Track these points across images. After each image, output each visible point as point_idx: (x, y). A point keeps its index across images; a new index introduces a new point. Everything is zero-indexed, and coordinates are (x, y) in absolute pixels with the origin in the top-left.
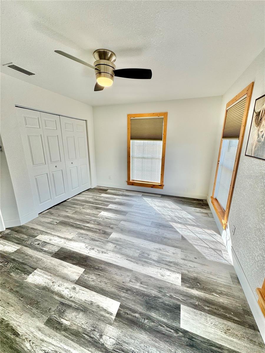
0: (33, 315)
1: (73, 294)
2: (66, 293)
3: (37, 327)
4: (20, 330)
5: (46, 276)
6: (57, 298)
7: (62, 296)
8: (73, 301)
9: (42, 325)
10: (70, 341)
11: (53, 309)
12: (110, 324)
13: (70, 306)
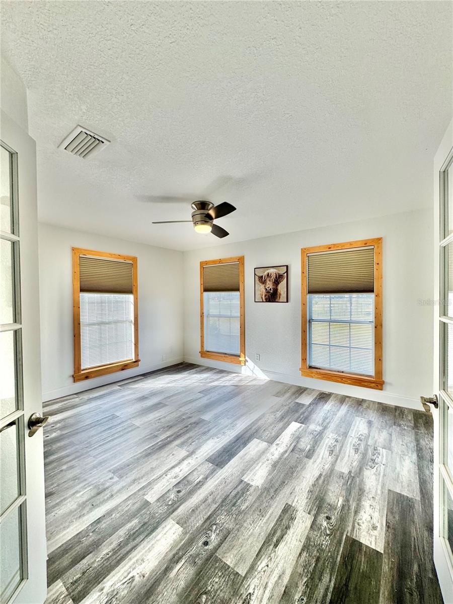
0: (303, 468)
1: (284, 445)
2: (281, 449)
3: (313, 463)
4: (317, 475)
5: (257, 468)
6: (287, 455)
7: (286, 451)
8: (291, 444)
9: (312, 461)
10: (321, 444)
11: (298, 456)
12: (308, 427)
13: (295, 446)
